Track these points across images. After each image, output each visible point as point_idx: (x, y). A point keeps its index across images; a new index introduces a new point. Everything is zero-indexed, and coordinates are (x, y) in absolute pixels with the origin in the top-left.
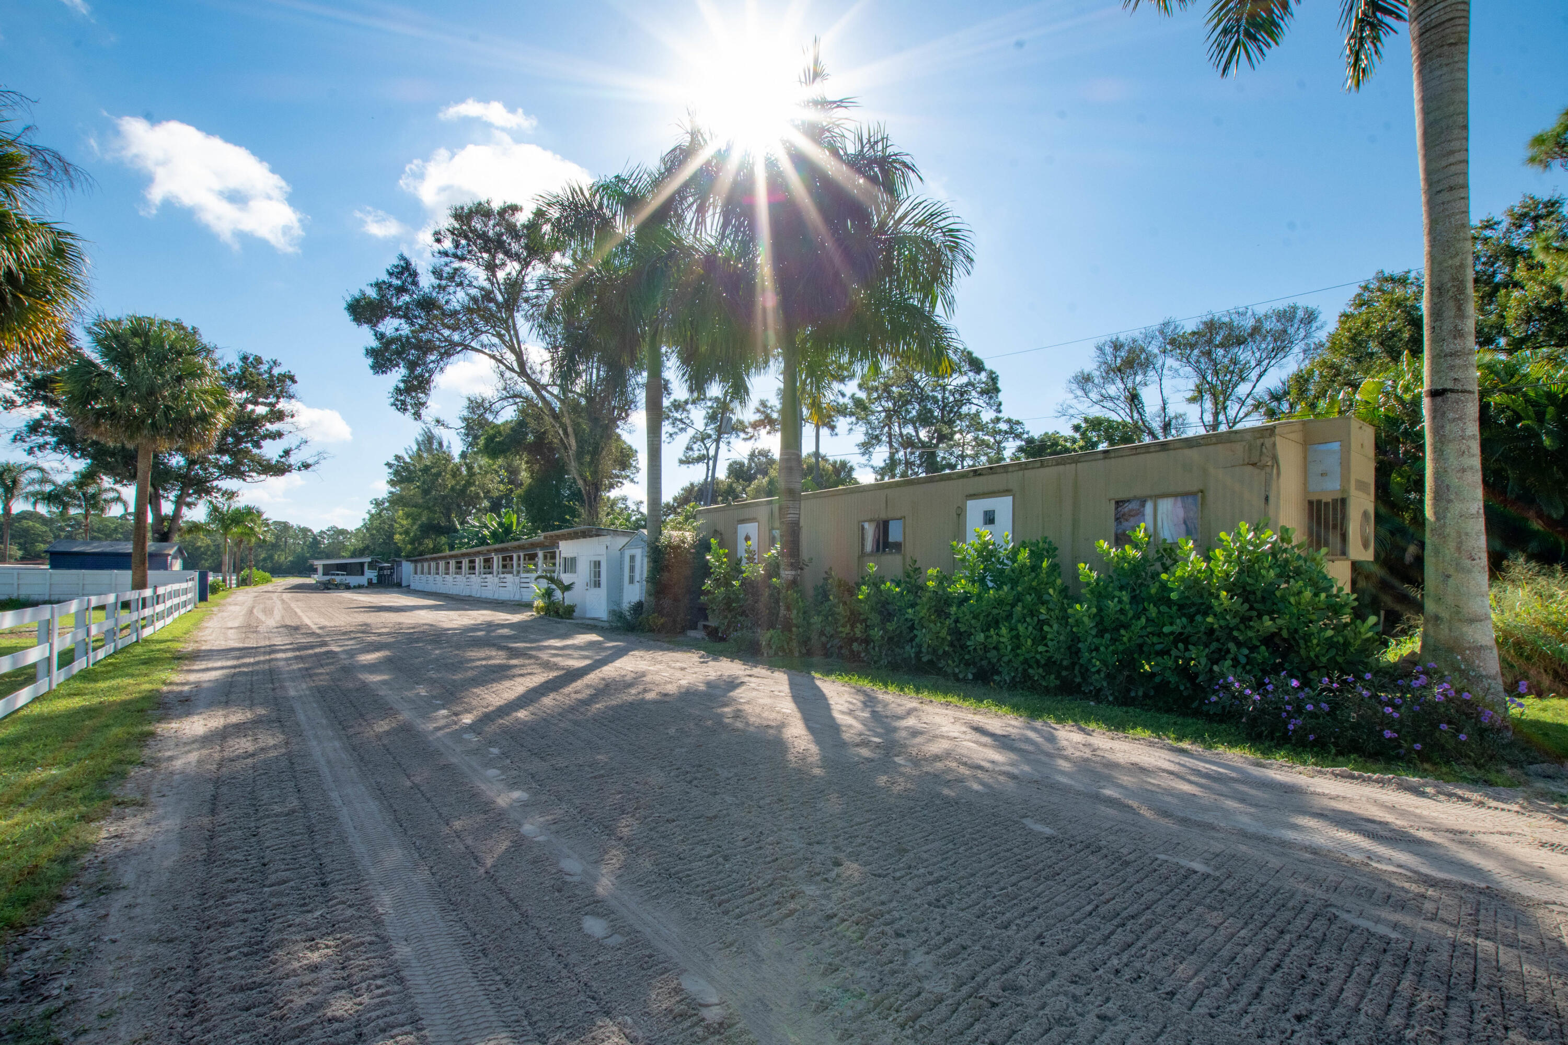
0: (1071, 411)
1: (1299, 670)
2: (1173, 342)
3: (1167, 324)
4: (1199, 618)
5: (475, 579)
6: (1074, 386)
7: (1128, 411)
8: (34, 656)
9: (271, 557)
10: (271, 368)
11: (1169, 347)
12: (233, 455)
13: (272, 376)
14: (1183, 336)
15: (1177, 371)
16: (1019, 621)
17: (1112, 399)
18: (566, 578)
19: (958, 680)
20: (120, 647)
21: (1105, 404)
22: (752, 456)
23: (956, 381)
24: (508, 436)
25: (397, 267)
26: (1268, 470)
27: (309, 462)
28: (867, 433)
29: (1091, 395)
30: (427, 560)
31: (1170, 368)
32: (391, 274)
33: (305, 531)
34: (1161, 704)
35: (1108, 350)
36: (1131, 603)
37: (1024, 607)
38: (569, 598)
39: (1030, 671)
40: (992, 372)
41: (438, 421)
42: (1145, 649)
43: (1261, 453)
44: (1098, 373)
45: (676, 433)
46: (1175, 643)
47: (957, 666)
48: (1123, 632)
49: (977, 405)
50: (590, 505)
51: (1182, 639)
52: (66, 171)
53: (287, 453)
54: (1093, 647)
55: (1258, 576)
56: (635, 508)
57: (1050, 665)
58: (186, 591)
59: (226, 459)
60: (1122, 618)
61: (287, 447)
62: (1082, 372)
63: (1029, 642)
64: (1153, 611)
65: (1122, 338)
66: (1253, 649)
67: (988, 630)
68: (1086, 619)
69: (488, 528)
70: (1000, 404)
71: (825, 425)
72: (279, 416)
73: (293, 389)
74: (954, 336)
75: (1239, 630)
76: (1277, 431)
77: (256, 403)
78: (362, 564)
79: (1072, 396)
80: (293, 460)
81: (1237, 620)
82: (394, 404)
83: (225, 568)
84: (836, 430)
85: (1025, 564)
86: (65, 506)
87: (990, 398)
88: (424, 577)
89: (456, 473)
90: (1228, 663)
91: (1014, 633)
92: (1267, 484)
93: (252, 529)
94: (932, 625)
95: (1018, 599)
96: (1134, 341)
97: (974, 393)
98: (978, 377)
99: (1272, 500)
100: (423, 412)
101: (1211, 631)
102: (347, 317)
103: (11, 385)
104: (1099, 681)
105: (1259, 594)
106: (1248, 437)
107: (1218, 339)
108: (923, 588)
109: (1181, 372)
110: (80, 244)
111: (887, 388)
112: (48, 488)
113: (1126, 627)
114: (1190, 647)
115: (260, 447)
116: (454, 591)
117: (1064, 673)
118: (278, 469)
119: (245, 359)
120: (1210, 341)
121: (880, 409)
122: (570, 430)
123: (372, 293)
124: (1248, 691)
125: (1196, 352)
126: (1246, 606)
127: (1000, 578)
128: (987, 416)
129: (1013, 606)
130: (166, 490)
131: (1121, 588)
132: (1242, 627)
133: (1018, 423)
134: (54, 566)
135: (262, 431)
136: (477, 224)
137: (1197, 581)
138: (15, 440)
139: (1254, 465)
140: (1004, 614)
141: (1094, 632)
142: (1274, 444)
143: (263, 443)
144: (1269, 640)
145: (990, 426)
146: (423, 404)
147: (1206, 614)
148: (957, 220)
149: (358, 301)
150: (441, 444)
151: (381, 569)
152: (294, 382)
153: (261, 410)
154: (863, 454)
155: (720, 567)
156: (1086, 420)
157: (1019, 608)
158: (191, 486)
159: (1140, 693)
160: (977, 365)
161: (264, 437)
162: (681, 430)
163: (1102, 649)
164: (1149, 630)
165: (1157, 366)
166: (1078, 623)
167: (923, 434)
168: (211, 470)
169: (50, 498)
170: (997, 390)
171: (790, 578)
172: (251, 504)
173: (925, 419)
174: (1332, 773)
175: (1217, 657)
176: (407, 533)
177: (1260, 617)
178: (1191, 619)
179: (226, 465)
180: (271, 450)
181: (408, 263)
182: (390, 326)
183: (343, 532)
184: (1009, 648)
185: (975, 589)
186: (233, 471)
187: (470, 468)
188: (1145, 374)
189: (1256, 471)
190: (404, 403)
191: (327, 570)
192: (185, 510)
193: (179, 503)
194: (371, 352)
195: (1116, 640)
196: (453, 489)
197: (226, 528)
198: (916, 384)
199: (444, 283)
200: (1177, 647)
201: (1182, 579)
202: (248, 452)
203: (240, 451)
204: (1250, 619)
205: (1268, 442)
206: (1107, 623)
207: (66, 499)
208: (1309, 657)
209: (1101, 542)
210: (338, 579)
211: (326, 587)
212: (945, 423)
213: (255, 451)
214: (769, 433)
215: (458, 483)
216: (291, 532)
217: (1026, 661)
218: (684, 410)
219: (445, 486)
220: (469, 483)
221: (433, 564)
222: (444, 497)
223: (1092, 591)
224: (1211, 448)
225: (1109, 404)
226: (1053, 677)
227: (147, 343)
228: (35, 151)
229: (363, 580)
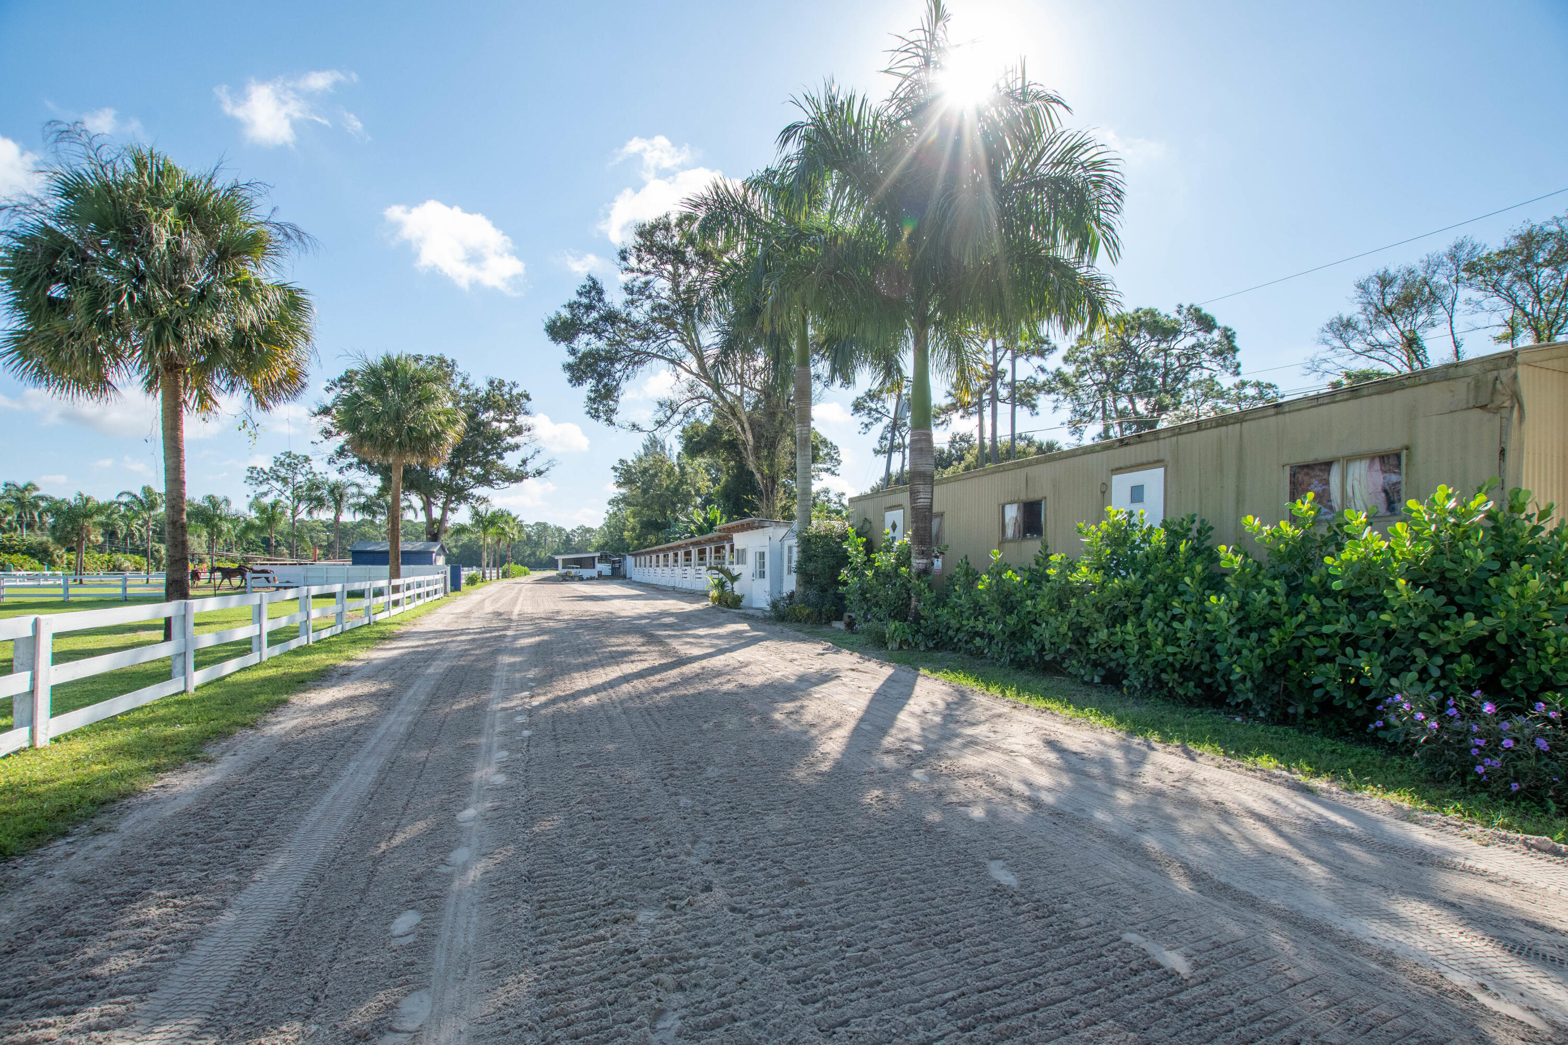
0: (1325, 366)
1: (1527, 690)
2: (1471, 268)
3: (1459, 247)
4: (1372, 615)
5: (678, 571)
6: (1329, 336)
7: (1405, 359)
8: (241, 633)
9: (534, 554)
10: (511, 389)
11: (1465, 275)
12: (483, 466)
13: (512, 396)
14: (1488, 258)
15: (1478, 303)
16: (1150, 616)
17: (1383, 347)
18: (736, 569)
19: (1085, 683)
20: (347, 627)
21: (1372, 354)
22: (953, 442)
23: (1184, 343)
24: (705, 436)
25: (584, 287)
26: (1505, 413)
27: (542, 469)
28: (1074, 411)
29: (1352, 345)
30: (642, 554)
31: (1468, 301)
32: (580, 294)
33: (560, 530)
34: (1331, 724)
35: (1374, 287)
36: (1288, 595)
37: (1155, 600)
38: (738, 588)
39: (1164, 676)
40: (1226, 329)
41: (634, 426)
42: (1305, 652)
43: (1494, 391)
44: (1363, 317)
45: (871, 423)
46: (1343, 645)
47: (1084, 668)
48: (1272, 631)
49: (1210, 366)
50: (768, 499)
51: (1350, 641)
52: (300, 238)
53: (524, 462)
54: (1233, 649)
55: (1459, 559)
56: (836, 500)
57: (1186, 671)
58: (437, 582)
59: (478, 469)
60: (1273, 613)
61: (524, 457)
62: (1340, 318)
63: (1160, 641)
64: (1314, 606)
65: (1392, 271)
66: (1451, 658)
67: (1114, 626)
68: (1223, 615)
69: (695, 523)
70: (1238, 365)
71: (1022, 403)
72: (518, 431)
73: (528, 406)
74: (1108, 287)
75: (1429, 631)
76: (1519, 358)
77: (500, 421)
78: (593, 558)
79: (1328, 347)
80: (530, 468)
81: (1424, 619)
82: (588, 413)
83: (484, 564)
84: (1037, 410)
85: (1160, 548)
86: (374, 514)
87: (1225, 359)
88: (641, 570)
89: (670, 473)
90: (1413, 675)
91: (1142, 630)
92: (1503, 432)
93: (503, 529)
94: (1051, 619)
95: (1149, 589)
96: (1411, 272)
97: (1204, 356)
98: (1209, 337)
99: (1511, 456)
100: (615, 418)
101: (1389, 634)
102: (546, 337)
103: (328, 419)
104: (1245, 692)
105: (1463, 582)
106: (1474, 370)
107: (1541, 257)
108: (1047, 578)
109: (1485, 304)
110: (310, 298)
111: (1099, 360)
112: (363, 500)
113: (1279, 624)
114: (1360, 652)
115: (502, 458)
116: (663, 582)
117: (1207, 680)
118: (516, 477)
119: (491, 383)
120: (1530, 258)
121: (1090, 382)
122: (746, 426)
123: (566, 314)
124: (1420, 716)
125: (1508, 276)
126: (1443, 599)
127: (1131, 563)
128: (1226, 381)
129: (1143, 597)
130: (436, 498)
131: (1274, 578)
132: (1433, 627)
133: (1270, 386)
134: (355, 563)
135: (504, 444)
136: (659, 236)
137: (1371, 564)
138: (329, 463)
139: (1483, 407)
140: (1131, 608)
141: (1234, 631)
142: (1515, 377)
143: (505, 455)
144: (1476, 646)
145: (1233, 392)
146: (613, 411)
147: (1383, 610)
148: (1101, 149)
149: (554, 322)
150: (663, 448)
151: (614, 562)
152: (529, 399)
153: (504, 426)
154: (1073, 434)
155: (856, 556)
156: (1348, 376)
157: (1148, 601)
158: (453, 494)
159: (1301, 710)
160: (1206, 323)
161: (506, 450)
162: (877, 419)
163: (1245, 652)
164: (1308, 629)
165: (1447, 301)
166: (1217, 620)
167: (1141, 406)
168: (467, 479)
169: (364, 508)
170: (1235, 350)
171: (921, 567)
172: (503, 508)
173: (1143, 388)
174: (1524, 842)
175: (1395, 669)
176: (633, 529)
177: (1461, 613)
178: (1362, 615)
179: (479, 475)
180: (511, 461)
181: (595, 283)
182: (584, 342)
183: (589, 530)
184: (1136, 647)
185: (1098, 578)
186: (484, 480)
187: (682, 468)
188: (1430, 313)
189: (1486, 416)
190: (597, 410)
191: (566, 563)
192: (449, 513)
193: (445, 509)
194: (569, 367)
195: (1265, 641)
196: (667, 488)
197: (485, 529)
198: (1134, 352)
199: (635, 297)
200: (1345, 655)
201: (1349, 564)
202: (493, 463)
203: (488, 462)
204: (1447, 617)
205: (1505, 375)
206: (1254, 620)
207: (375, 508)
208: (1540, 672)
209: (1250, 518)
210: (573, 572)
211: (565, 578)
212: (1167, 392)
213: (500, 462)
214: (962, 417)
215: (672, 483)
216: (550, 532)
217: (1156, 665)
218: (879, 399)
219: (661, 486)
220: (681, 483)
221: (648, 557)
222: (661, 495)
223: (1238, 580)
224: (1421, 389)
225: (1381, 354)
226: (1192, 684)
227: (395, 375)
228: (280, 227)
229: (594, 573)
